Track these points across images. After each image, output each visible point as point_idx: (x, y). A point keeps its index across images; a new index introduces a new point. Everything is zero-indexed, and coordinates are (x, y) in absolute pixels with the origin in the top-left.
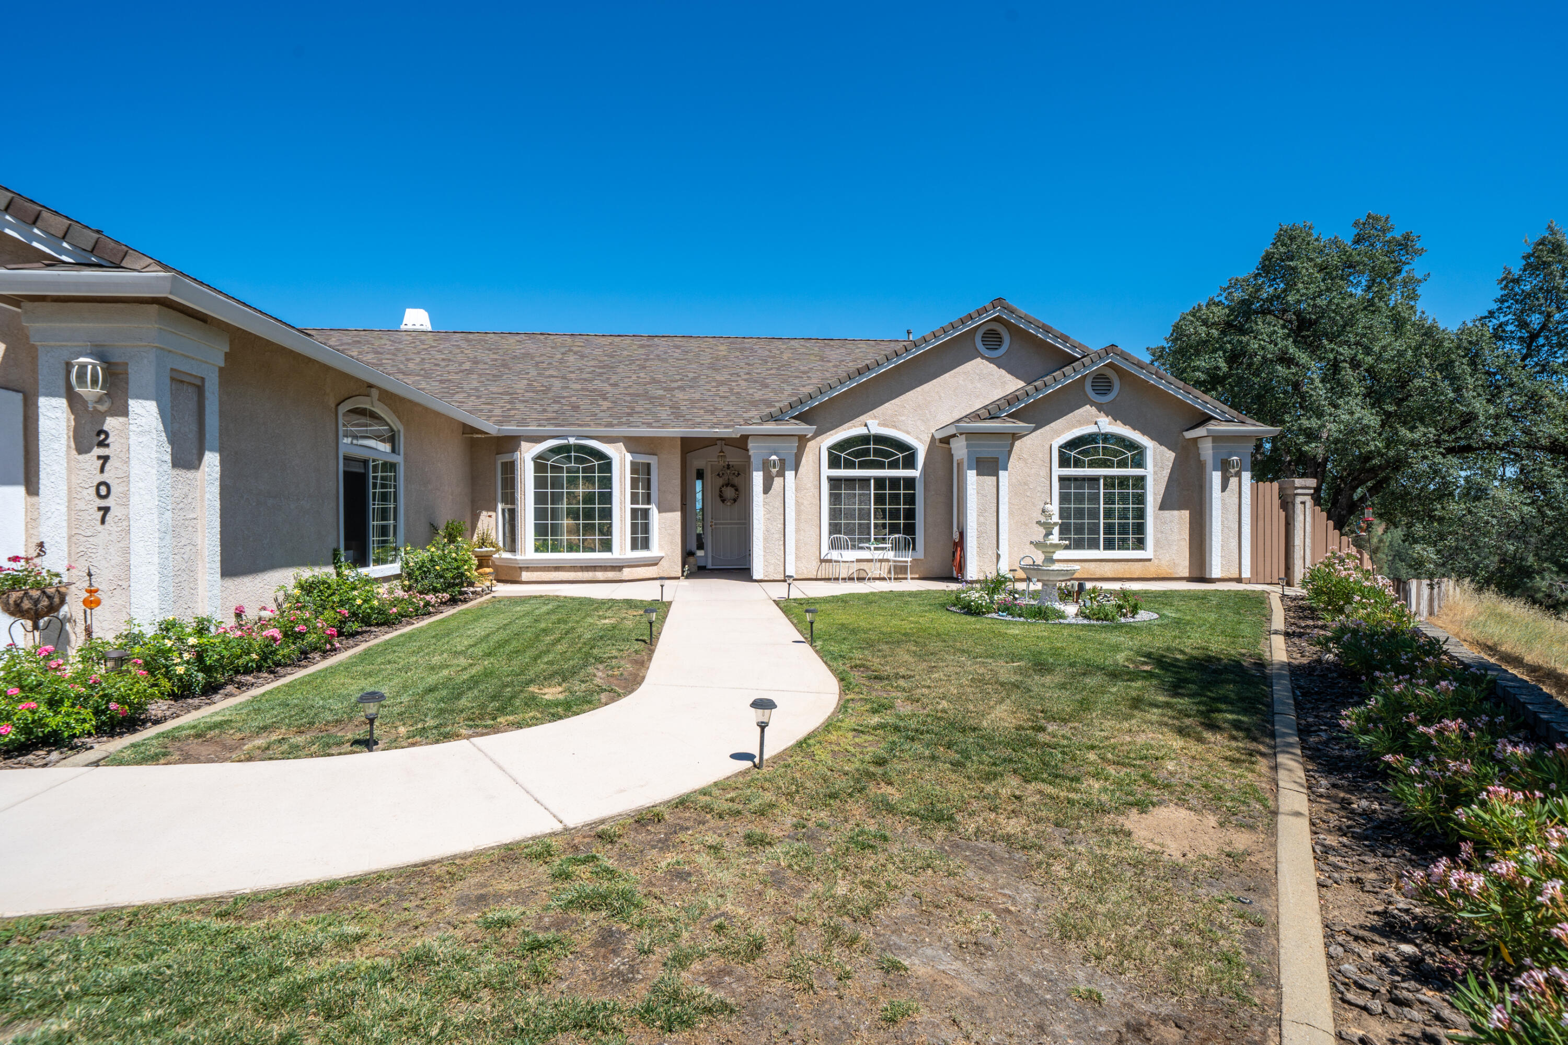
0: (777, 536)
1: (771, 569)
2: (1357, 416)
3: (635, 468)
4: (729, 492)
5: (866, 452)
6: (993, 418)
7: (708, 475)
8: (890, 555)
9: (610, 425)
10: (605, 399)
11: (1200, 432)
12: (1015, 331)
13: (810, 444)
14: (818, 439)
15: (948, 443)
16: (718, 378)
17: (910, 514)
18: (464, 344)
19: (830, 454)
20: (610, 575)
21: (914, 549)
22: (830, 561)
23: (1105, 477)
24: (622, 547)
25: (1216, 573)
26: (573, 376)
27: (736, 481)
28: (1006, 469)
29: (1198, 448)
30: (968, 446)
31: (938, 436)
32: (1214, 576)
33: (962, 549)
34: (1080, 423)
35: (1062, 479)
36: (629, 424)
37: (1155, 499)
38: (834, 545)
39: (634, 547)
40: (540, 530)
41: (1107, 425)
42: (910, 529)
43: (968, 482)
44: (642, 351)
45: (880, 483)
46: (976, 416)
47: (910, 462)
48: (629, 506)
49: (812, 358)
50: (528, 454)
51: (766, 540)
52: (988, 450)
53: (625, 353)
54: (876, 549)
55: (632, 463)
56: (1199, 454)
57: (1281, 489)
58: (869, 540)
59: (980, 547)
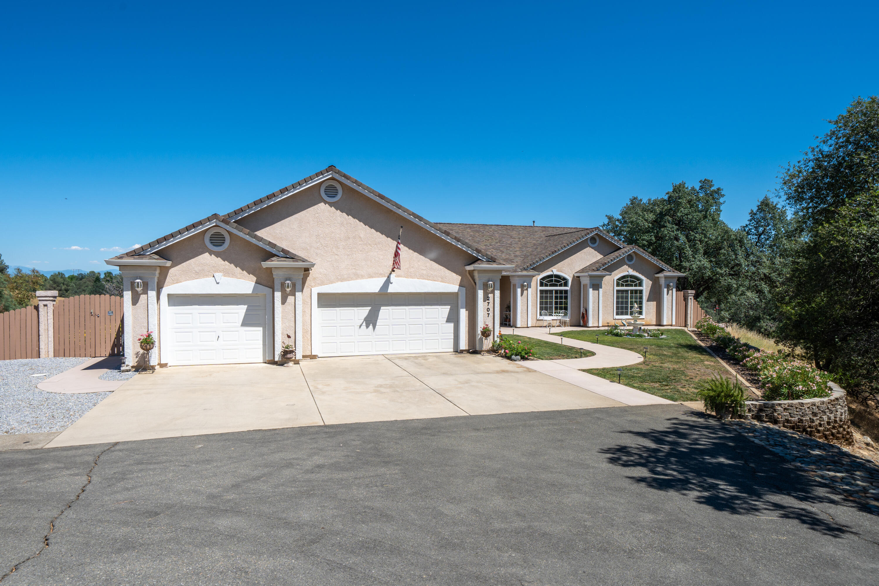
0: (525, 311)
1: (523, 323)
2: (703, 263)
5: (552, 281)
6: (598, 270)
8: (559, 318)
11: (660, 275)
12: (601, 237)
13: (535, 278)
14: (537, 276)
15: (579, 278)
17: (566, 303)
19: (540, 281)
21: (568, 315)
22: (541, 320)
23: (631, 290)
25: (665, 323)
28: (601, 288)
29: (660, 280)
30: (590, 280)
31: (576, 275)
33: (587, 316)
34: (623, 271)
35: (618, 291)
37: (645, 297)
38: (542, 314)
41: (632, 272)
42: (566, 308)
43: (589, 292)
45: (556, 292)
47: (566, 284)
51: (521, 313)
52: (596, 282)
54: (555, 316)
56: (660, 283)
57: (684, 294)
58: (553, 313)
59: (593, 315)
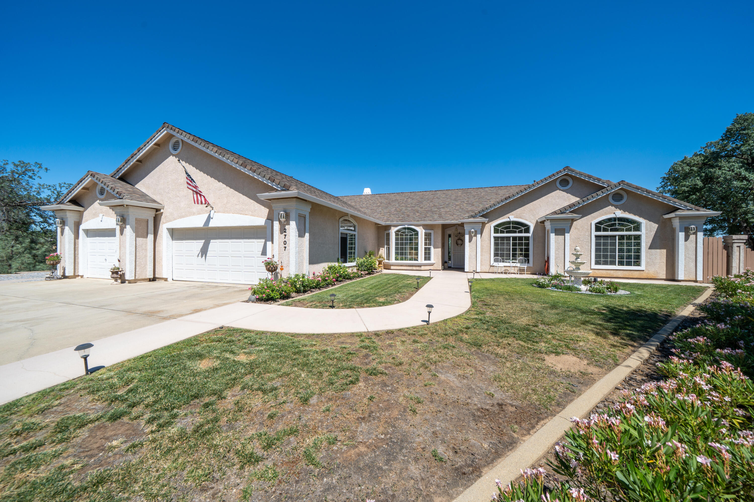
0: (474, 257)
1: (471, 268)
3: (426, 234)
4: (460, 242)
5: (509, 228)
7: (452, 236)
8: (518, 265)
9: (418, 221)
10: (418, 212)
11: (672, 215)
12: (575, 179)
13: (487, 225)
14: (490, 223)
15: (544, 223)
16: (457, 203)
17: (527, 250)
18: (379, 198)
19: (495, 228)
20: (418, 268)
21: (528, 262)
22: (494, 266)
23: (619, 235)
24: (421, 259)
25: (681, 277)
26: (409, 206)
27: (462, 238)
28: (569, 233)
29: (672, 222)
30: (551, 224)
31: (539, 221)
32: (679, 279)
33: (548, 264)
34: (606, 214)
35: (597, 237)
36: (424, 220)
37: (646, 244)
38: (496, 261)
39: (425, 259)
40: (397, 253)
41: (620, 214)
42: (527, 256)
43: (551, 238)
44: (432, 196)
45: (514, 238)
46: (555, 213)
47: (527, 231)
48: (424, 246)
49: (493, 194)
50: (393, 231)
51: (470, 258)
52: (560, 225)
53: (427, 197)
54: (512, 262)
55: (425, 233)
56: (672, 225)
57: (724, 240)
58: (510, 259)
59: (556, 263)
